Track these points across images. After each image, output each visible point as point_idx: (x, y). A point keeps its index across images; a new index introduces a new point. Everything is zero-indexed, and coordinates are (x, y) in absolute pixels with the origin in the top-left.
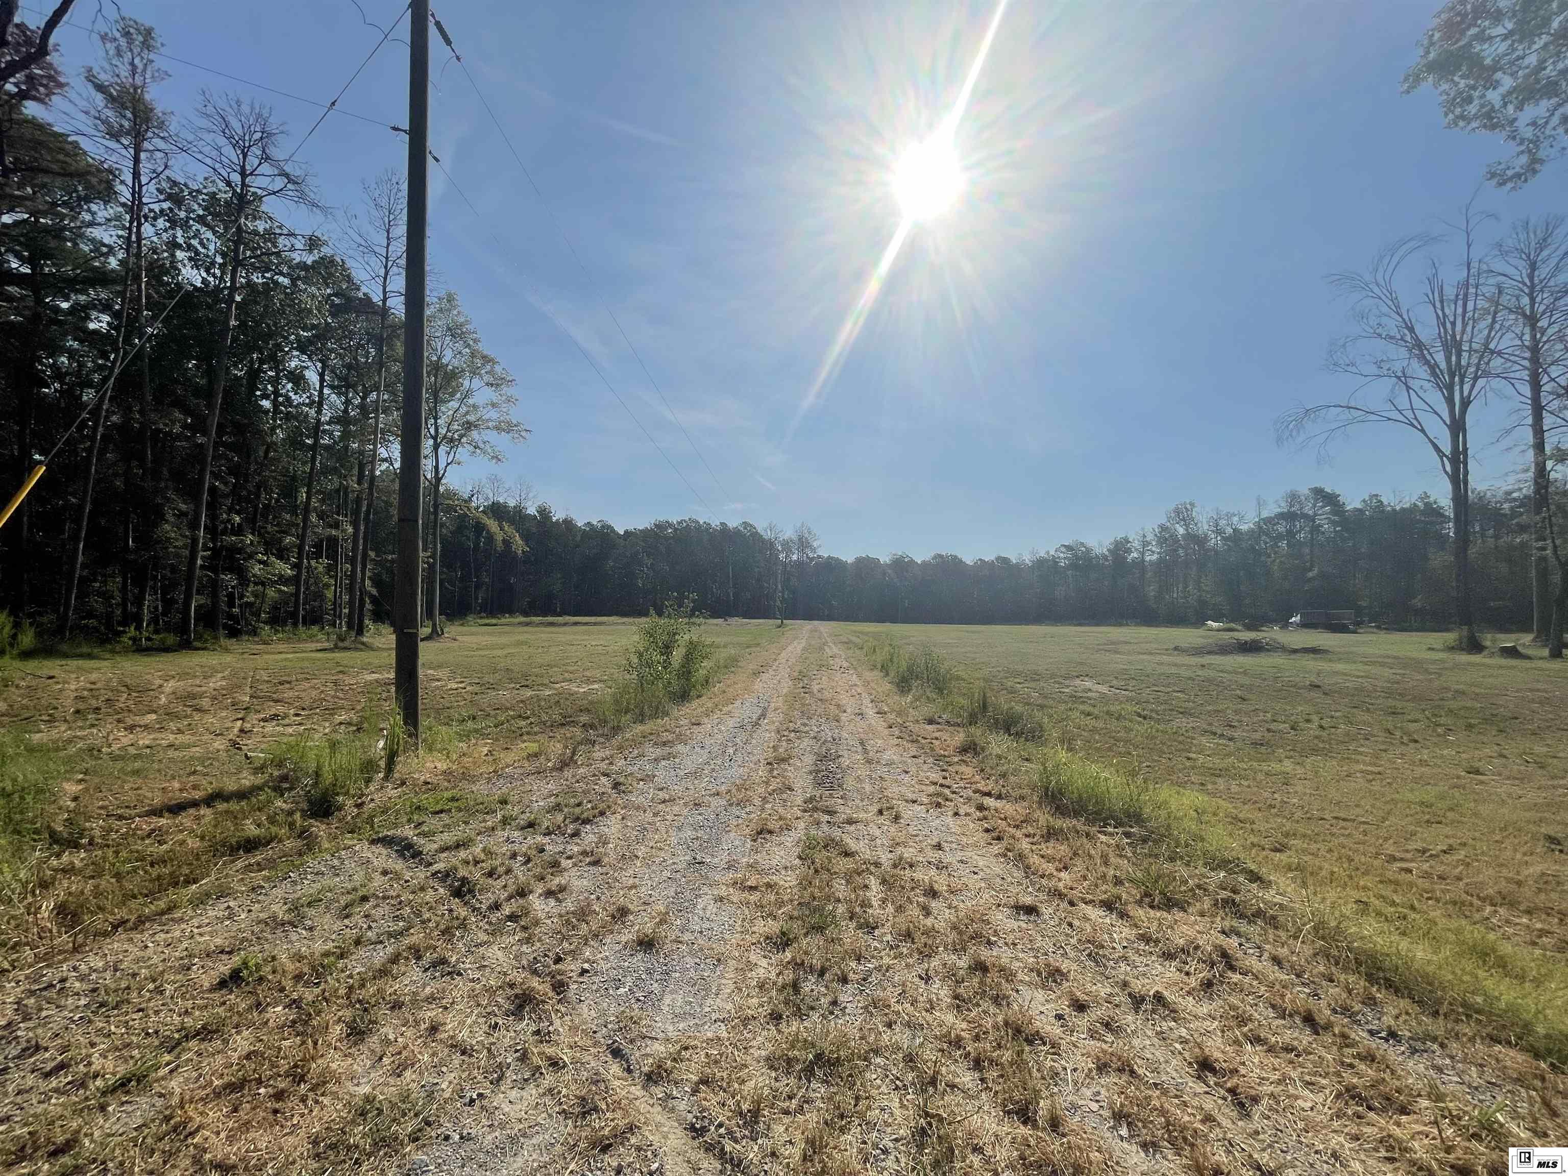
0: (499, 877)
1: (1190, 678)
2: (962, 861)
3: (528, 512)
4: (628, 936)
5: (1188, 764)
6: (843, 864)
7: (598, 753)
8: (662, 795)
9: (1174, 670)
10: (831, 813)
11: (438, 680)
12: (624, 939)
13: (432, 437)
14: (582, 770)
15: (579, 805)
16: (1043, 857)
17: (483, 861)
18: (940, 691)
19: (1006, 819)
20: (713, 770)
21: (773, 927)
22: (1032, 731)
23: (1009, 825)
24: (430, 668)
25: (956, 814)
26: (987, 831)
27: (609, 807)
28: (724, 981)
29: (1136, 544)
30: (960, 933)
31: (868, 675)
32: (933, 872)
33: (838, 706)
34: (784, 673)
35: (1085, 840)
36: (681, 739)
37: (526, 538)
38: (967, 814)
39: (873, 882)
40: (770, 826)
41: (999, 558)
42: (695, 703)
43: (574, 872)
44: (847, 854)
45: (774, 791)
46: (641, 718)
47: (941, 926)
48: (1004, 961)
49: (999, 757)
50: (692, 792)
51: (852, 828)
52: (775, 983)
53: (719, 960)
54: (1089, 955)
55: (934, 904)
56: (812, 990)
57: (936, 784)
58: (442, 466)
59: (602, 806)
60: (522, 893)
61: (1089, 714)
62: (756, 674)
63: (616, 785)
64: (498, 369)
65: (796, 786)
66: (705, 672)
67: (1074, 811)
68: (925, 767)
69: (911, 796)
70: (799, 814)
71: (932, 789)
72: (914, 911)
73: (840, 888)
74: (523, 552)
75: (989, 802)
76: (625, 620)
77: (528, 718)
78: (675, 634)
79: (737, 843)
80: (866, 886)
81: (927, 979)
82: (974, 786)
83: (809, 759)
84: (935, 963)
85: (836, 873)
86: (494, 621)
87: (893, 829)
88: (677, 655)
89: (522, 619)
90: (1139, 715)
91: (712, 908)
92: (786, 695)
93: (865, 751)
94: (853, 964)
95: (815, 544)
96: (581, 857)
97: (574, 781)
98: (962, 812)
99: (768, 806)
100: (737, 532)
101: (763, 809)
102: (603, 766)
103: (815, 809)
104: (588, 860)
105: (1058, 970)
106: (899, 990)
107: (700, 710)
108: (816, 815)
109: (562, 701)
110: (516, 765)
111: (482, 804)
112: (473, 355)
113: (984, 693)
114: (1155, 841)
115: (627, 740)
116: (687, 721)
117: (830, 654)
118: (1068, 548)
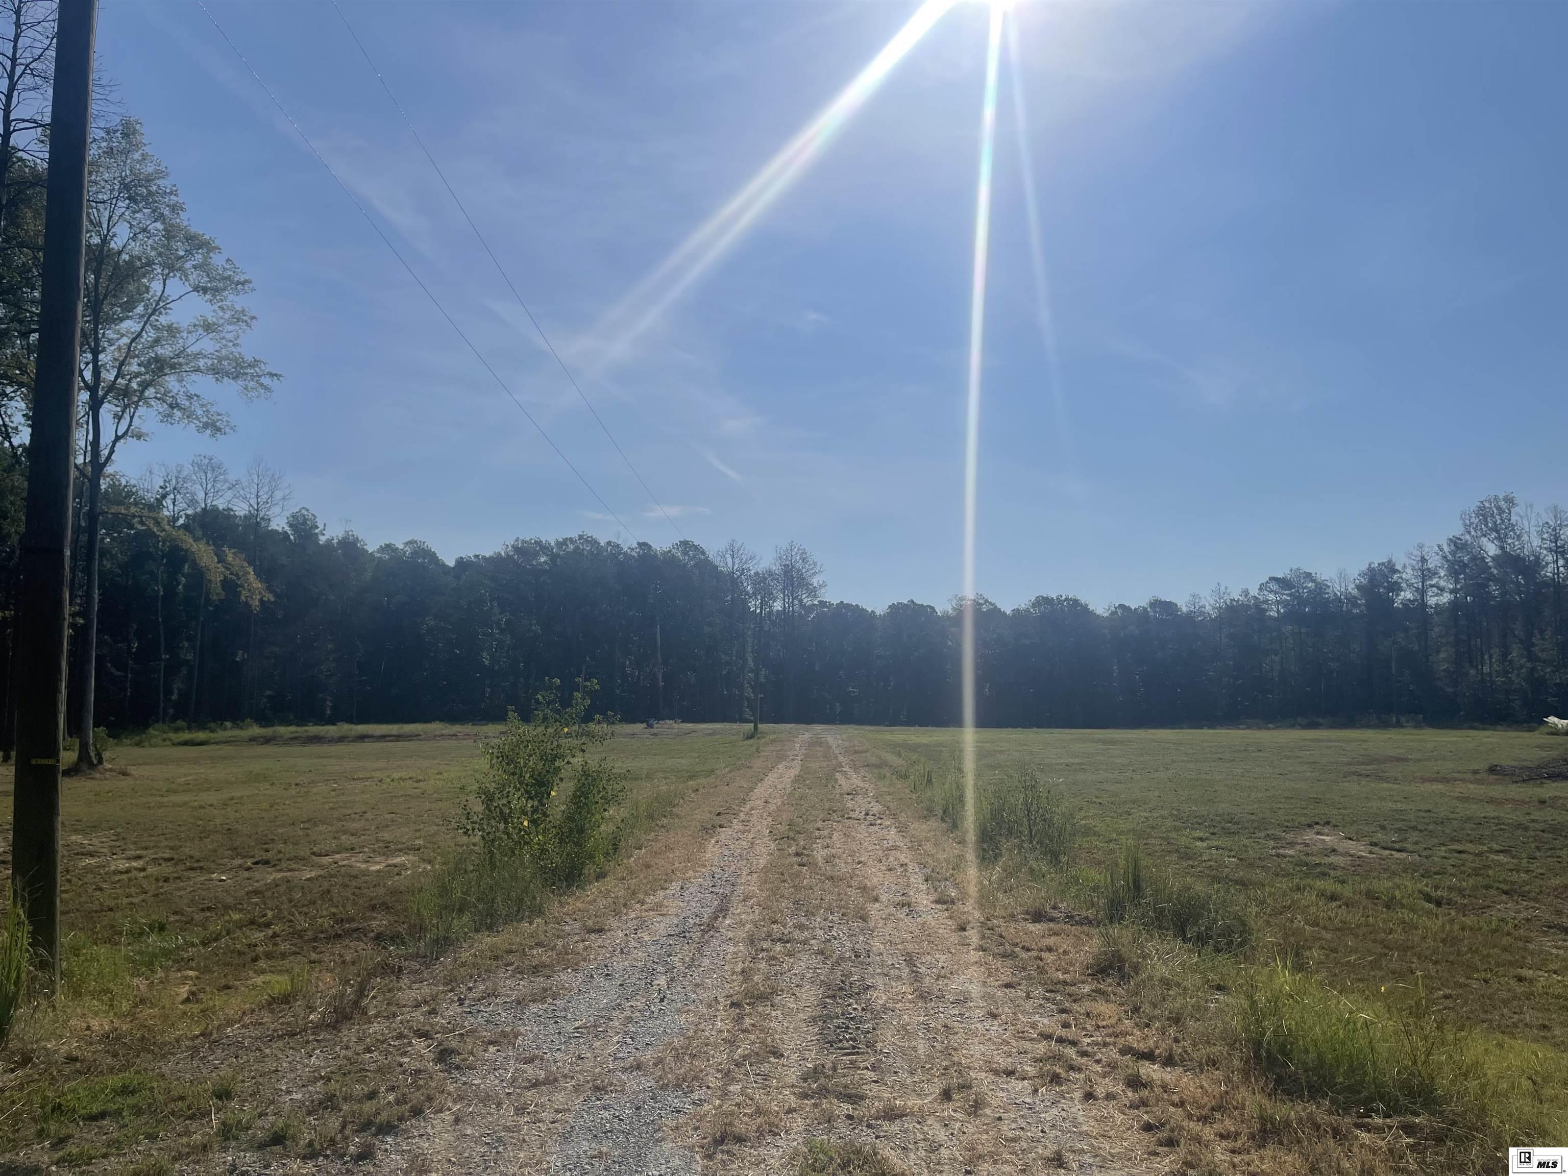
1: (1519, 826)
3: (274, 526)
5: (1520, 989)
7: (409, 992)
8: (532, 1072)
9: (1490, 811)
10: (854, 1098)
11: (91, 855)
13: (87, 387)
14: (375, 1028)
15: (372, 1095)
18: (1054, 856)
19: (1182, 1104)
20: (629, 1019)
22: (1228, 932)
23: (1190, 1116)
24: (76, 832)
25: (1089, 1096)
26: (1148, 1128)
27: (430, 1099)
29: (1408, 574)
31: (920, 828)
33: (863, 889)
34: (762, 826)
35: (1331, 1143)
36: (568, 960)
37: (267, 574)
38: (1110, 1097)
40: (740, 1128)
41: (1157, 604)
42: (594, 889)
45: (745, 1058)
46: (489, 920)
49: (1166, 983)
50: (588, 1064)
51: (895, 1127)
57: (1047, 1037)
58: (106, 439)
59: (417, 1097)
61: (1333, 898)
62: (709, 829)
63: (443, 1055)
64: (218, 260)
65: (789, 1045)
66: (611, 827)
67: (1310, 1088)
68: (1028, 1006)
69: (1004, 1062)
70: (793, 1101)
71: (1042, 1048)
74: (261, 601)
75: (1150, 1071)
76: (457, 728)
77: (268, 925)
78: (555, 758)
79: (676, 1162)
82: (1121, 1041)
83: (810, 995)
87: (970, 1128)
88: (559, 799)
89: (256, 730)
90: (1428, 898)
92: (766, 870)
93: (916, 976)
95: (815, 581)
97: (360, 1048)
98: (1100, 1091)
99: (734, 1088)
100: (669, 559)
101: (725, 1095)
102: (418, 1016)
103: (823, 1092)
107: (602, 903)
108: (825, 1104)
109: (335, 890)
110: (247, 1020)
111: (182, 1098)
112: (170, 234)
113: (1136, 861)
114: (1459, 1140)
115: (463, 964)
116: (577, 925)
117: (846, 787)
118: (1283, 583)
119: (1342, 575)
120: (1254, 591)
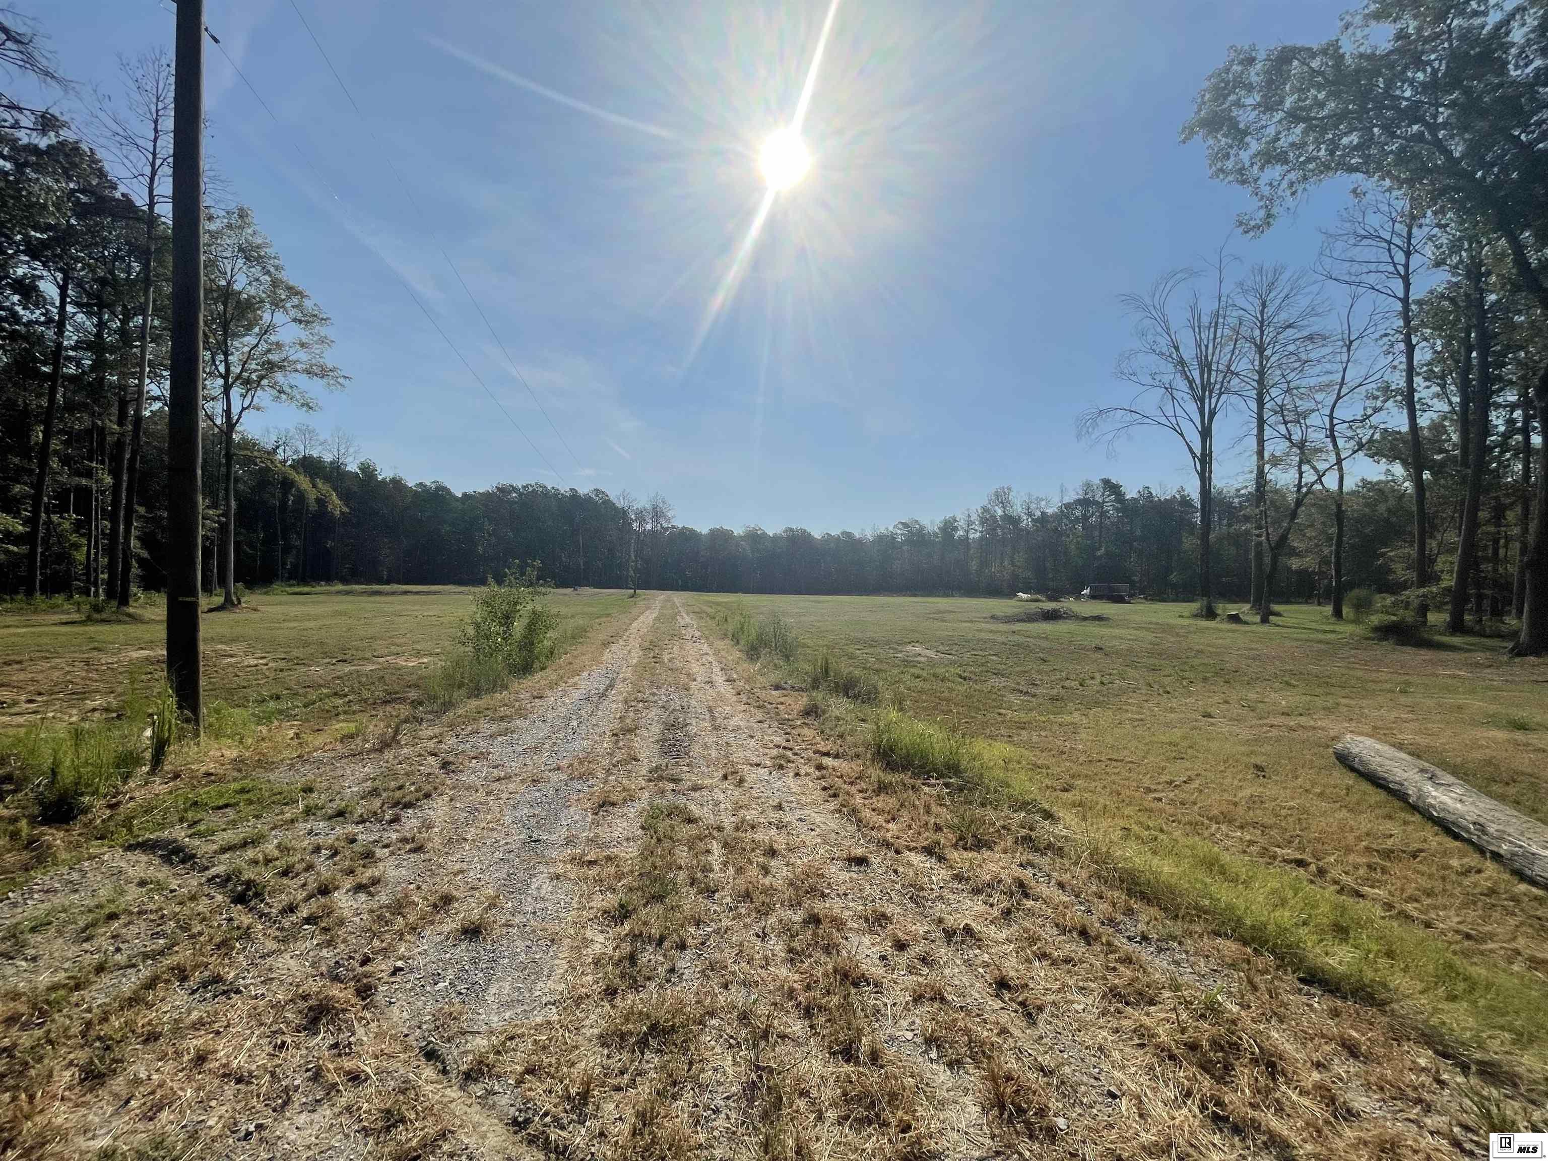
0: (297, 875)
1: (1003, 643)
2: (801, 820)
3: (349, 468)
4: (450, 925)
5: (1000, 719)
6: (686, 831)
7: (426, 731)
8: (496, 773)
9: (991, 636)
10: (676, 781)
11: (231, 656)
12: (446, 928)
13: (221, 376)
14: (405, 751)
16: (874, 810)
17: (277, 859)
18: (787, 657)
19: (842, 777)
20: (555, 744)
21: (610, 900)
22: (869, 693)
23: (845, 782)
24: (215, 643)
25: (797, 774)
26: (825, 789)
27: (436, 789)
28: (557, 962)
29: (962, 523)
30: (797, 889)
31: (720, 644)
32: (773, 831)
33: (688, 675)
34: (635, 643)
35: (911, 792)
36: (522, 713)
37: (346, 496)
38: (807, 774)
39: (715, 847)
40: (613, 798)
41: (844, 533)
42: (538, 676)
43: (392, 861)
44: (690, 821)
45: (618, 762)
46: (476, 692)
47: (779, 883)
48: (836, 911)
49: (838, 719)
50: (530, 768)
51: (697, 795)
52: (611, 958)
53: (552, 941)
54: (911, 898)
55: (774, 863)
56: (650, 961)
57: (778, 747)
58: (235, 410)
59: (428, 788)
60: (324, 891)
61: (918, 677)
62: (606, 644)
63: (445, 765)
64: (308, 304)
65: (642, 756)
66: (550, 643)
67: (903, 766)
68: (770, 731)
69: (755, 760)
70: (643, 784)
71: (775, 752)
72: (753, 871)
73: (682, 855)
74: (342, 513)
75: (828, 761)
76: (461, 589)
77: (345, 696)
78: (516, 604)
79: (577, 817)
80: (708, 851)
81: (763, 936)
82: (814, 747)
83: (656, 729)
84: (772, 920)
85: (678, 840)
86: (306, 589)
87: (736, 793)
88: (519, 627)
89: (340, 587)
90: (960, 677)
91: (547, 888)
92: (636, 666)
93: (713, 718)
94: (692, 930)
95: (669, 514)
96: (400, 845)
97: (395, 762)
98: (802, 772)
99: (612, 778)
100: (588, 499)
101: (606, 782)
102: (431, 744)
103: (661, 778)
104: (408, 847)
105: (883, 915)
106: (736, 951)
107: (543, 683)
108: (661, 784)
109: (387, 677)
110: (326, 748)
111: (280, 793)
112: (275, 283)
113: (827, 660)
114: (970, 790)
115: (460, 716)
116: (528, 694)
117: (682, 623)
118: (905, 525)
120: (891, 529)
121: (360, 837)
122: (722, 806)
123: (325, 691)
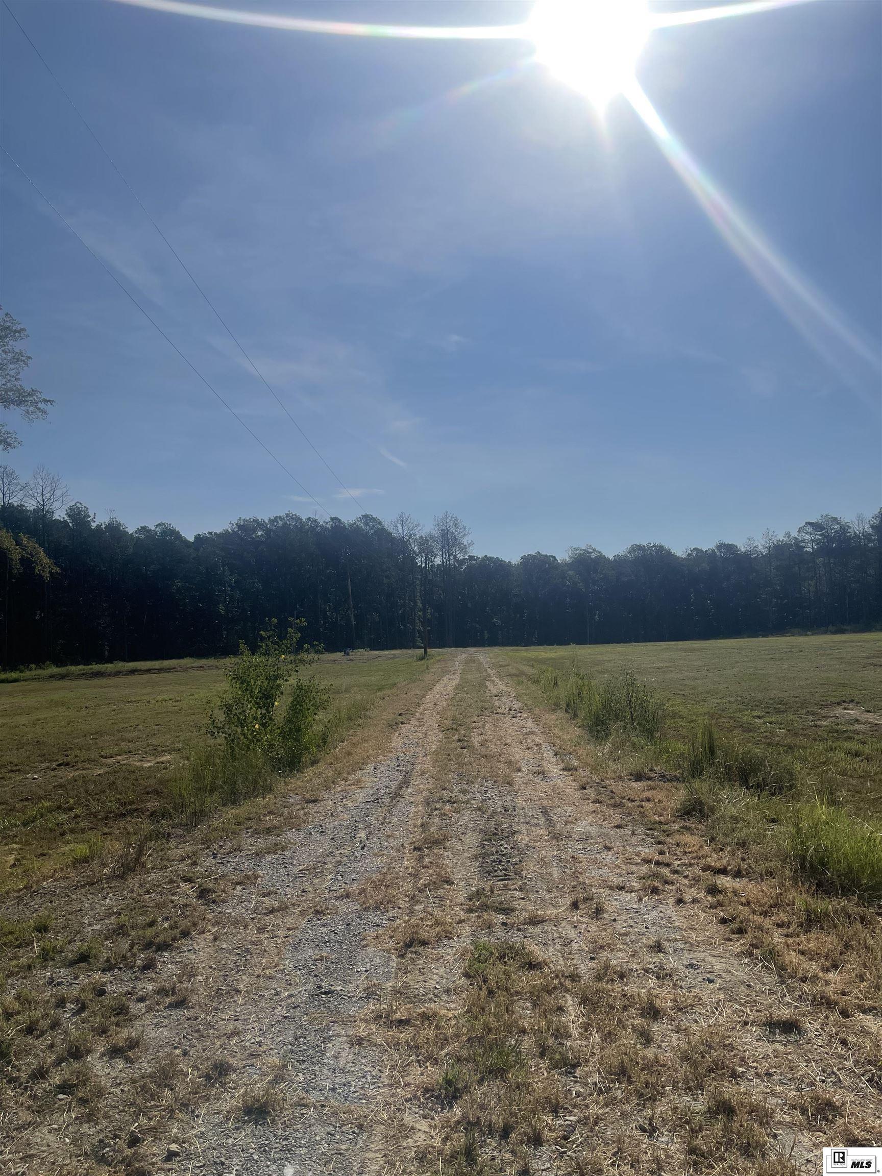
0: (43, 1033)
2: (691, 966)
3: (56, 516)
4: (230, 1101)
6: (526, 981)
7: (176, 850)
8: (268, 902)
10: (507, 911)
12: (225, 1107)
14: (152, 877)
15: (152, 924)
16: (802, 953)
17: (18, 1013)
18: (649, 733)
19: (748, 903)
21: (433, 1074)
22: (779, 780)
23: (754, 912)
25: (680, 901)
26: (723, 921)
27: (195, 924)
28: (370, 1155)
30: (695, 1065)
31: (550, 718)
32: (652, 982)
33: (509, 763)
34: (432, 722)
35: (860, 926)
36: (293, 823)
37: (55, 552)
38: (695, 901)
39: (570, 1002)
40: (424, 934)
41: (721, 546)
42: (309, 772)
43: (148, 1019)
44: (532, 966)
45: (426, 886)
46: (233, 798)
47: (667, 1056)
48: (756, 1098)
49: (735, 819)
50: (310, 896)
51: (537, 930)
52: (440, 1152)
53: (360, 1127)
54: (870, 1080)
55: (655, 1028)
56: (493, 1158)
57: (648, 861)
59: (185, 923)
60: (77, 1053)
61: (857, 754)
62: (393, 726)
63: (203, 893)
65: (457, 876)
66: (321, 727)
67: (843, 888)
68: (634, 840)
69: (616, 881)
70: (462, 915)
71: (644, 869)
72: (628, 1039)
73: (525, 1014)
74: (52, 574)
75: (724, 881)
76: (203, 662)
77: (71, 809)
78: (277, 677)
79: (377, 961)
80: (561, 1009)
81: (650, 1130)
82: (703, 862)
83: (472, 839)
84: (662, 1108)
85: (517, 993)
87: (593, 928)
88: (281, 706)
89: (55, 670)
91: (347, 1055)
92: (436, 753)
93: (550, 822)
94: (548, 1118)
95: (465, 541)
96: (157, 998)
97: (142, 891)
98: (688, 898)
99: (419, 908)
100: (356, 530)
101: (411, 912)
102: (184, 867)
103: (485, 907)
104: (168, 1001)
105: (829, 1104)
106: (613, 1148)
107: (316, 781)
108: (485, 916)
109: (118, 782)
110: (57, 875)
111: (11, 933)
113: (710, 733)
115: (215, 829)
116: (299, 798)
117: (494, 691)
118: (816, 526)
119: (860, 519)
120: (794, 534)
121: (109, 988)
122: (575, 946)
123: (47, 804)
